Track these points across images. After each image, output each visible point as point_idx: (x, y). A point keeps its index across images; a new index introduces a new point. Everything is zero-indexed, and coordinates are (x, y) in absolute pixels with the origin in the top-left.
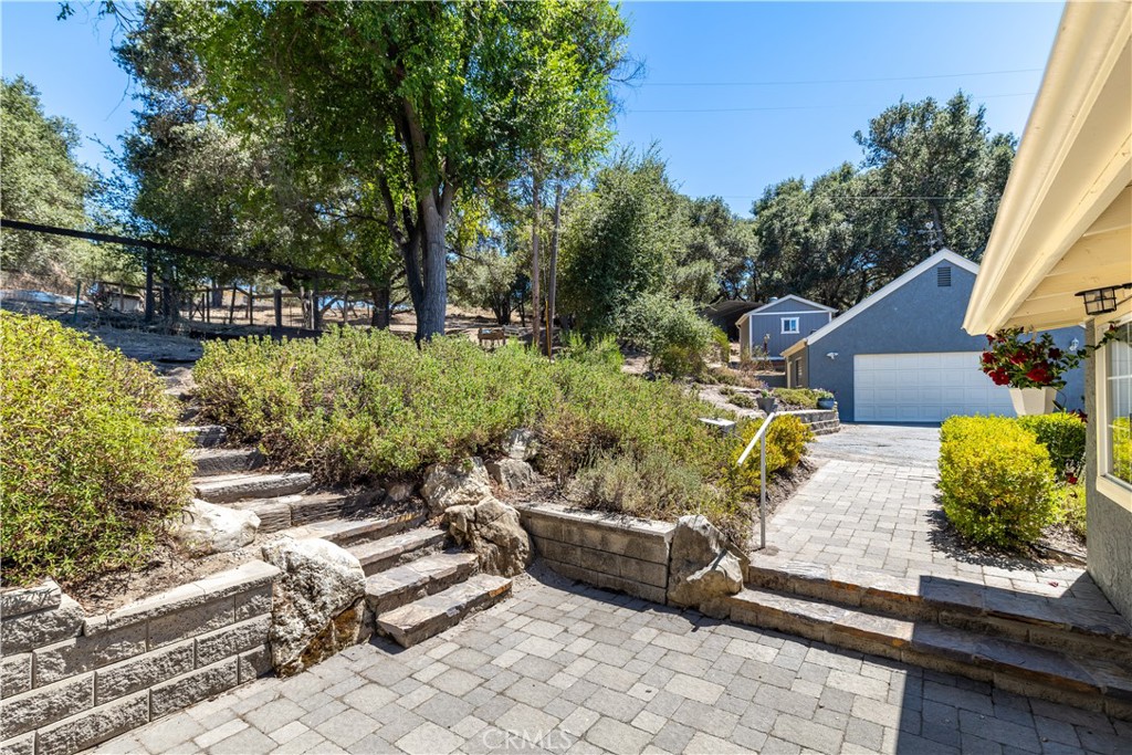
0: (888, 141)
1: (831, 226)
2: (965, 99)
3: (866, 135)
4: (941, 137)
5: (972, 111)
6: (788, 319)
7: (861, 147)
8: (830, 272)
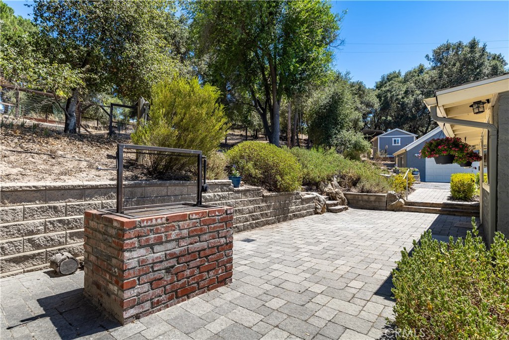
0: (441, 59)
1: (415, 96)
2: (476, 41)
3: (431, 56)
4: (465, 59)
5: (481, 46)
6: (395, 139)
7: (429, 62)
8: (414, 118)
